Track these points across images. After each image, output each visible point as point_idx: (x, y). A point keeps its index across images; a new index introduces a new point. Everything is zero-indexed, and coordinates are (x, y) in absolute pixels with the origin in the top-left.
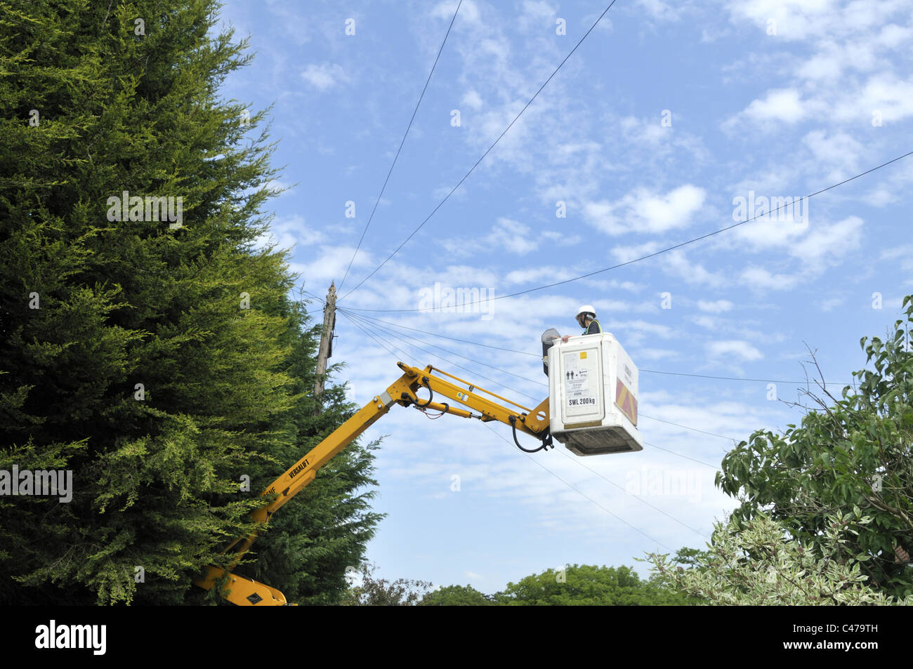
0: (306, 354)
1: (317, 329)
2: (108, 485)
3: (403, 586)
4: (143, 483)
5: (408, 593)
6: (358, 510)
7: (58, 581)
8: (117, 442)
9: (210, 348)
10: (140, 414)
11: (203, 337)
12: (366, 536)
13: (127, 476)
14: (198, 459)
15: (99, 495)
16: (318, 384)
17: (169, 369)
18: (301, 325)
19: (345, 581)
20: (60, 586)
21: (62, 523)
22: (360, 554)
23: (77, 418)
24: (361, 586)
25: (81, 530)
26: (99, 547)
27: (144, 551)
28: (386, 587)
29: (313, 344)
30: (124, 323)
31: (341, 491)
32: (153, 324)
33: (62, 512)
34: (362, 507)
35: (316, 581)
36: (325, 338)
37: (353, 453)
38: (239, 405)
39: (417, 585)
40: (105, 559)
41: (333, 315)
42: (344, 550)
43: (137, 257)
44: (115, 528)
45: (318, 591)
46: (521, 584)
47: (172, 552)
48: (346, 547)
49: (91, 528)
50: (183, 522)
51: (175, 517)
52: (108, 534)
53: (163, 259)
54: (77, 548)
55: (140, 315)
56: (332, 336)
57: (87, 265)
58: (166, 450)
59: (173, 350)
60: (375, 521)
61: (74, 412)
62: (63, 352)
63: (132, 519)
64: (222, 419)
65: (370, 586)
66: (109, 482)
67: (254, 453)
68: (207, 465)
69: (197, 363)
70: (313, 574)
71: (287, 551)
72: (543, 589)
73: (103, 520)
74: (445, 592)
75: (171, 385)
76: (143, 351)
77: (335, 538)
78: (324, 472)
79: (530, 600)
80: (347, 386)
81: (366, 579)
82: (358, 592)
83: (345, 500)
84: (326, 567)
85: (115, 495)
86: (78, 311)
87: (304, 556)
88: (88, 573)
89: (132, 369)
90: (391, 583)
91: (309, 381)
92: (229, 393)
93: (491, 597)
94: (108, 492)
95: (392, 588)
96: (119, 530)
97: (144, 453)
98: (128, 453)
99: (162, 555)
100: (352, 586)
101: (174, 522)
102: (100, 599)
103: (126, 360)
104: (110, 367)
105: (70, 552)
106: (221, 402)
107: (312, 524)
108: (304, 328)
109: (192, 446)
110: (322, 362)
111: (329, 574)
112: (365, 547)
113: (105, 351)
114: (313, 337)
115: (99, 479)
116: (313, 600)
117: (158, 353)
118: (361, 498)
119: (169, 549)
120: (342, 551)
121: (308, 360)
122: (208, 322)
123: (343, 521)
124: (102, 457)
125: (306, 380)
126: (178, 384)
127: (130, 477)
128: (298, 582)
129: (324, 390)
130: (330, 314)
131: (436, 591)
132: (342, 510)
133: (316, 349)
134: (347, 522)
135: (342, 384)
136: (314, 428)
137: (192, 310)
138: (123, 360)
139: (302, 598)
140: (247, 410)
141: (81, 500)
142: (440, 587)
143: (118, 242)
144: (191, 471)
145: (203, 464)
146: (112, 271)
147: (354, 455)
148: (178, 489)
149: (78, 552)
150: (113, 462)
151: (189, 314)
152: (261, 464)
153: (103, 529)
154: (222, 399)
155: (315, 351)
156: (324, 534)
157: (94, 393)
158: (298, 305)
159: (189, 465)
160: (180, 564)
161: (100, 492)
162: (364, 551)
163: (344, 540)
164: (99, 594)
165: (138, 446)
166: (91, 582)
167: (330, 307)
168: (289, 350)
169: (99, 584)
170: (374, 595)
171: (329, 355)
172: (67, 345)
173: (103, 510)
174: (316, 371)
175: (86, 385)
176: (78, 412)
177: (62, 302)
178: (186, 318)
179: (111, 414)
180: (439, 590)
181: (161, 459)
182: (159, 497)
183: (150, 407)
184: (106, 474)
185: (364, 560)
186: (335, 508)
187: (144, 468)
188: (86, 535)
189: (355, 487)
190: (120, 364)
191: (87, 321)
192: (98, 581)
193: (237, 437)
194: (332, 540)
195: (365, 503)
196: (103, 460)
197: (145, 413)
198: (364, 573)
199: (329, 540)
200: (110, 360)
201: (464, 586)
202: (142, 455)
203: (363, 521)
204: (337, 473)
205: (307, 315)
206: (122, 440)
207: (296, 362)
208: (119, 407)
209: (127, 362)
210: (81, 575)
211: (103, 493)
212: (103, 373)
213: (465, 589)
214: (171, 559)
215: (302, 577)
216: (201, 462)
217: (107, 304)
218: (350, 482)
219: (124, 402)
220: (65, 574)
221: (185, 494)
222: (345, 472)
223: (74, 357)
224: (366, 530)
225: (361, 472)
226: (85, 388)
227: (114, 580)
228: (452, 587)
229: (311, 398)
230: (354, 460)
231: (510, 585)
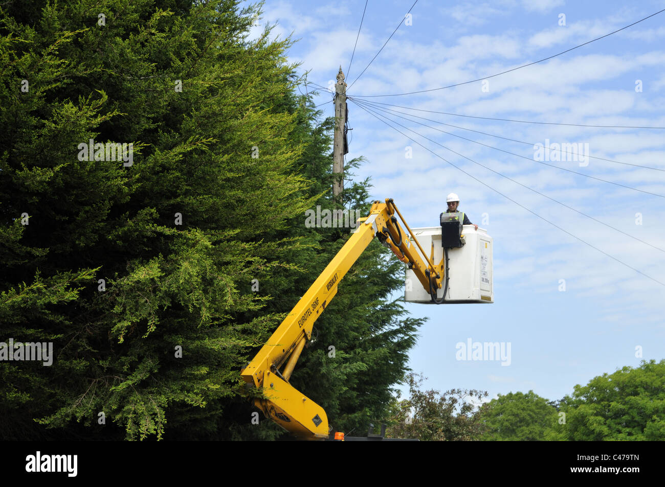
0: (320, 152)
1: (328, 123)
2: (123, 312)
3: (456, 396)
4: (161, 307)
5: (462, 403)
6: (395, 316)
7: (84, 419)
8: (128, 266)
9: (216, 154)
10: (149, 233)
11: (206, 145)
12: (408, 344)
13: (143, 301)
14: (216, 275)
15: (115, 324)
16: (337, 184)
17: (174, 183)
18: (310, 121)
19: (389, 394)
20: (87, 424)
21: (80, 358)
22: (402, 364)
23: (82, 244)
24: (408, 399)
25: (101, 362)
26: (122, 379)
27: (170, 378)
28: (437, 398)
29: (327, 141)
30: (119, 137)
31: (373, 297)
32: (152, 134)
33: (78, 346)
34: (399, 313)
35: (357, 397)
36: (339, 132)
37: (382, 255)
38: (253, 216)
39: (471, 394)
40: (130, 391)
41: (344, 106)
42: (385, 360)
43: (123, 61)
44: (137, 356)
45: (361, 407)
46: (591, 386)
47: (200, 376)
48: (386, 357)
49: (112, 360)
50: (207, 341)
51: (198, 338)
52: (130, 364)
53: (151, 60)
54: (99, 382)
55: (137, 126)
56: (346, 130)
57: (68, 78)
58: (182, 270)
59: (176, 162)
60: (415, 326)
61: (79, 239)
62: (56, 175)
63: (153, 346)
64: (238, 231)
65: (418, 398)
66: (125, 310)
67: (275, 264)
68: (226, 281)
69: (203, 172)
70: (354, 389)
71: (324, 370)
72: (617, 389)
73: (123, 350)
74: (504, 400)
75: (179, 199)
76: (143, 166)
77: (374, 350)
78: (352, 278)
79: (602, 403)
80: (369, 183)
81: (414, 391)
82: (406, 406)
83: (379, 307)
84: (367, 381)
85: (132, 322)
86: (65, 128)
87: (342, 373)
88: (114, 407)
89: (135, 187)
90: (442, 393)
91: (326, 182)
92: (241, 201)
93: (557, 403)
94: (125, 320)
95: (443, 399)
96: (141, 359)
97: (159, 274)
98: (142, 277)
99: (190, 380)
100: (400, 400)
101: (197, 342)
102: (130, 434)
103: (126, 177)
104: (109, 186)
105: (93, 387)
106: (233, 212)
107: (347, 336)
108: (314, 125)
109: (208, 262)
110: (338, 159)
111: (371, 388)
112: (407, 356)
113: (102, 170)
114: (325, 132)
115: (114, 307)
116: (356, 417)
117: (160, 166)
118: (397, 303)
119: (196, 373)
120: (383, 362)
121: (323, 158)
122: (212, 125)
123: (380, 329)
124: (114, 283)
125: (324, 181)
126: (186, 197)
127: (146, 302)
128: (338, 399)
129: (344, 190)
130: (341, 105)
131: (493, 401)
132: (377, 318)
133: (330, 146)
134: (385, 330)
135: (363, 182)
136: (338, 232)
137: (194, 113)
138: (122, 177)
139: (345, 415)
140: (263, 218)
141: (97, 331)
142: (498, 395)
143: (98, 47)
144: (210, 289)
145: (222, 280)
146: (97, 81)
147: (384, 257)
148: (198, 310)
149: (100, 386)
150: (126, 288)
151: (191, 117)
152: (286, 277)
153: (123, 358)
154: (234, 210)
155: (329, 148)
156: (360, 346)
157: (96, 217)
158: (304, 98)
159: (207, 283)
160: (208, 388)
161: (116, 321)
162: (406, 360)
163: (384, 350)
164: (127, 430)
165: (151, 268)
166: (118, 417)
167: (340, 97)
168: (300, 149)
169: (126, 419)
170: (424, 408)
171: (346, 150)
172: (57, 168)
173: (122, 340)
174: (333, 170)
175: (87, 208)
176: (82, 238)
177: (46, 122)
178: (189, 123)
179: (118, 236)
180: (497, 398)
181: (177, 281)
182: (180, 320)
183: (158, 225)
184: (120, 301)
185: (408, 370)
186: (369, 316)
187: (160, 291)
188: (107, 368)
189: (389, 291)
190: (120, 182)
191: (77, 139)
192: (125, 415)
193: (256, 248)
194: (370, 351)
195: (402, 307)
196: (116, 287)
197: (154, 232)
198: (411, 385)
199: (367, 351)
200: (108, 179)
201: (525, 392)
202: (157, 277)
203: (401, 328)
204: (368, 278)
205: (316, 110)
206: (134, 263)
207: (310, 162)
208: (126, 229)
209: (127, 180)
210: (107, 410)
211: (120, 321)
212: (102, 194)
213: (526, 396)
214: (199, 383)
215: (342, 392)
216: (220, 278)
217: (95, 116)
218: (383, 287)
219: (130, 223)
220: (90, 411)
221: (205, 314)
222: (376, 276)
223: (69, 180)
224: (406, 338)
225: (394, 275)
226: (86, 212)
227: (142, 413)
228: (511, 394)
229: (330, 199)
230: (385, 263)
231: (577, 387)
